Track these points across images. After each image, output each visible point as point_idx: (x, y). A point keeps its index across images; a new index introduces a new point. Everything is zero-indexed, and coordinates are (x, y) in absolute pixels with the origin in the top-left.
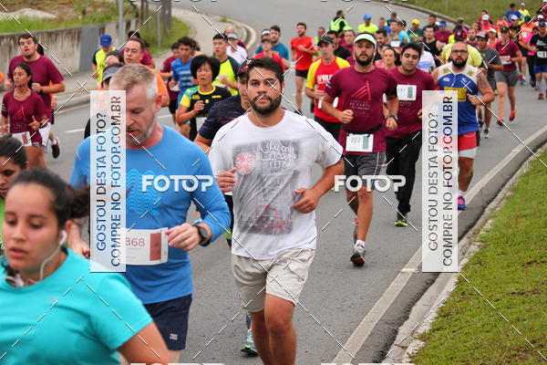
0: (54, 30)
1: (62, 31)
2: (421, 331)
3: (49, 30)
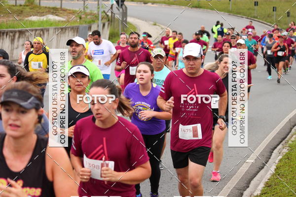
0: (64, 27)
1: (69, 28)
2: (255, 194)
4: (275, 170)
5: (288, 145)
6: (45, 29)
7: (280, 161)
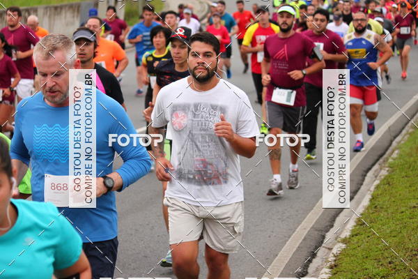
0: (58, 5)
2: (343, 236)
4: (371, 201)
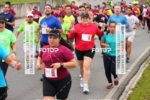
0: (32, 2)
1: (35, 3)
2: (132, 88)
3: (31, 2)
4: (142, 75)
5: (148, 63)
6: (22, 4)
7: (145, 70)
